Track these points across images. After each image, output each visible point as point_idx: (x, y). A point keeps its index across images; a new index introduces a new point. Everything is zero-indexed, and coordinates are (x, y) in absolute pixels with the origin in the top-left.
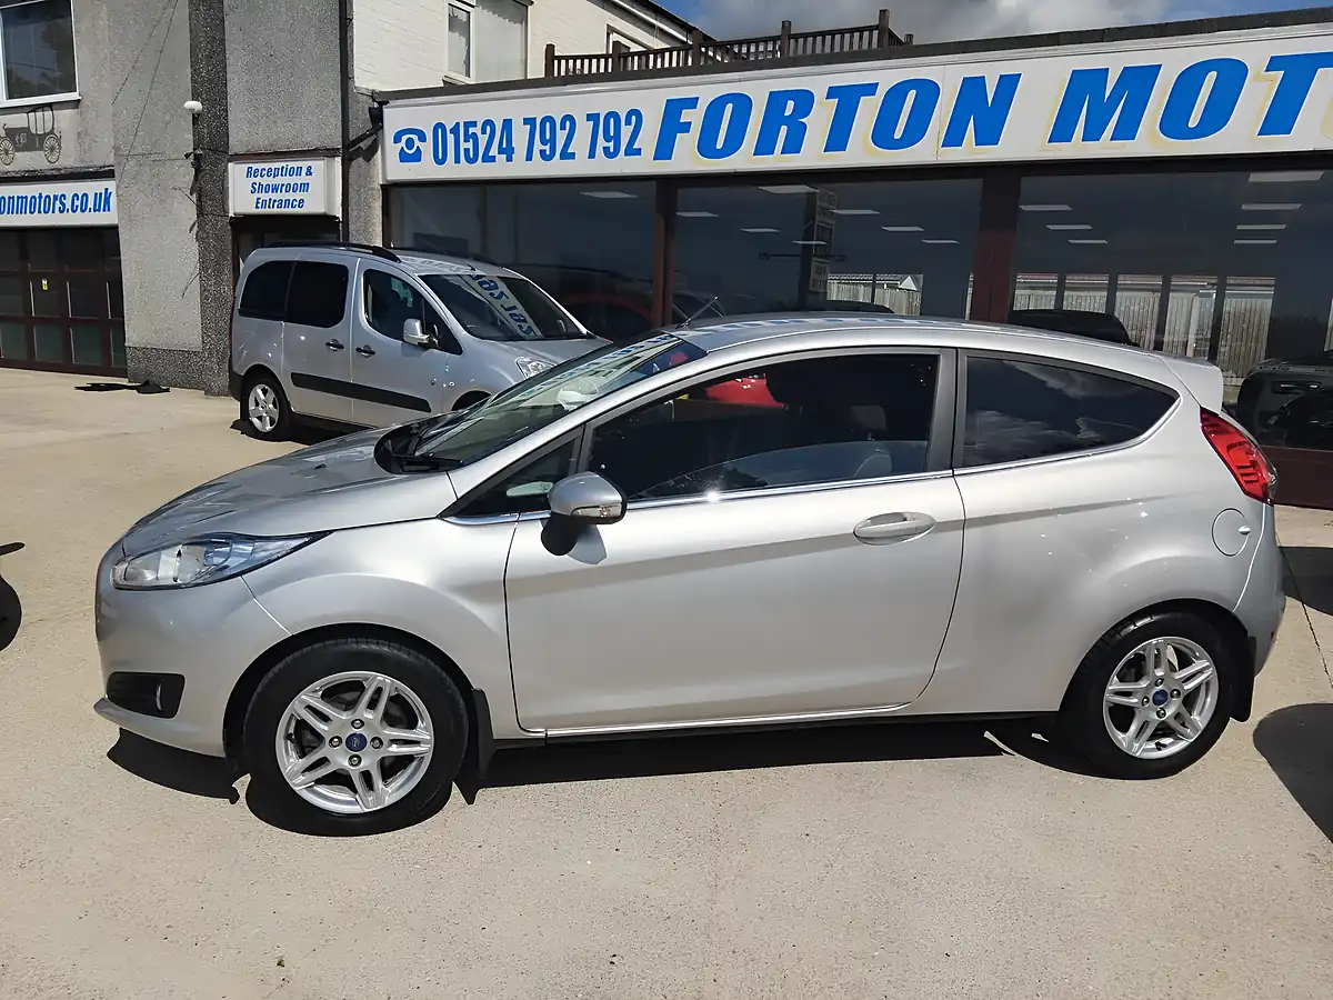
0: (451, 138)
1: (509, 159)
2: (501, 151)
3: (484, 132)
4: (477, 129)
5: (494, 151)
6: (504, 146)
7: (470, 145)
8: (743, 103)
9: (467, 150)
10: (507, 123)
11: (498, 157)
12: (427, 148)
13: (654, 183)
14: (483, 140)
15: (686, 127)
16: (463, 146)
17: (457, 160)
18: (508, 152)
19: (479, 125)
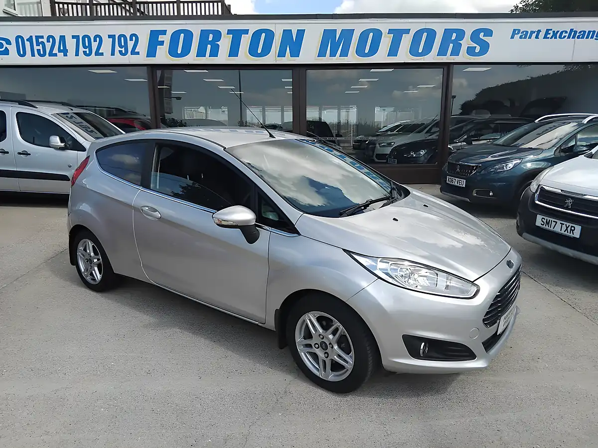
0: (27, 44)
1: (65, 55)
2: (60, 51)
3: (48, 41)
4: (45, 40)
5: (55, 51)
6: (62, 48)
7: (40, 47)
8: (189, 35)
9: (39, 51)
10: (62, 38)
11: (58, 54)
12: (12, 48)
13: (146, 67)
14: (48, 46)
15: (162, 43)
16: (36, 48)
17: (33, 55)
18: (65, 52)
19: (45, 38)
